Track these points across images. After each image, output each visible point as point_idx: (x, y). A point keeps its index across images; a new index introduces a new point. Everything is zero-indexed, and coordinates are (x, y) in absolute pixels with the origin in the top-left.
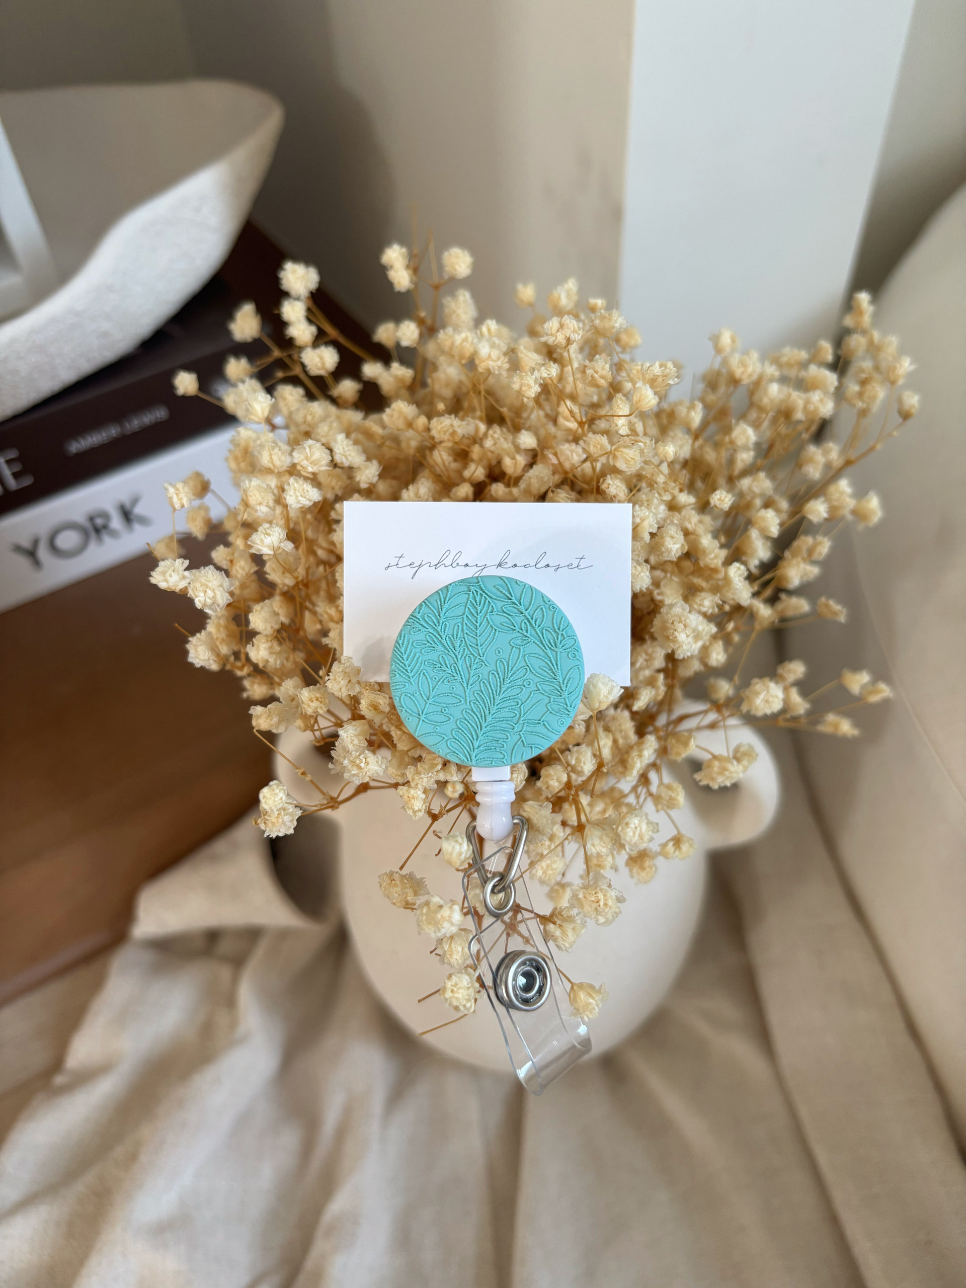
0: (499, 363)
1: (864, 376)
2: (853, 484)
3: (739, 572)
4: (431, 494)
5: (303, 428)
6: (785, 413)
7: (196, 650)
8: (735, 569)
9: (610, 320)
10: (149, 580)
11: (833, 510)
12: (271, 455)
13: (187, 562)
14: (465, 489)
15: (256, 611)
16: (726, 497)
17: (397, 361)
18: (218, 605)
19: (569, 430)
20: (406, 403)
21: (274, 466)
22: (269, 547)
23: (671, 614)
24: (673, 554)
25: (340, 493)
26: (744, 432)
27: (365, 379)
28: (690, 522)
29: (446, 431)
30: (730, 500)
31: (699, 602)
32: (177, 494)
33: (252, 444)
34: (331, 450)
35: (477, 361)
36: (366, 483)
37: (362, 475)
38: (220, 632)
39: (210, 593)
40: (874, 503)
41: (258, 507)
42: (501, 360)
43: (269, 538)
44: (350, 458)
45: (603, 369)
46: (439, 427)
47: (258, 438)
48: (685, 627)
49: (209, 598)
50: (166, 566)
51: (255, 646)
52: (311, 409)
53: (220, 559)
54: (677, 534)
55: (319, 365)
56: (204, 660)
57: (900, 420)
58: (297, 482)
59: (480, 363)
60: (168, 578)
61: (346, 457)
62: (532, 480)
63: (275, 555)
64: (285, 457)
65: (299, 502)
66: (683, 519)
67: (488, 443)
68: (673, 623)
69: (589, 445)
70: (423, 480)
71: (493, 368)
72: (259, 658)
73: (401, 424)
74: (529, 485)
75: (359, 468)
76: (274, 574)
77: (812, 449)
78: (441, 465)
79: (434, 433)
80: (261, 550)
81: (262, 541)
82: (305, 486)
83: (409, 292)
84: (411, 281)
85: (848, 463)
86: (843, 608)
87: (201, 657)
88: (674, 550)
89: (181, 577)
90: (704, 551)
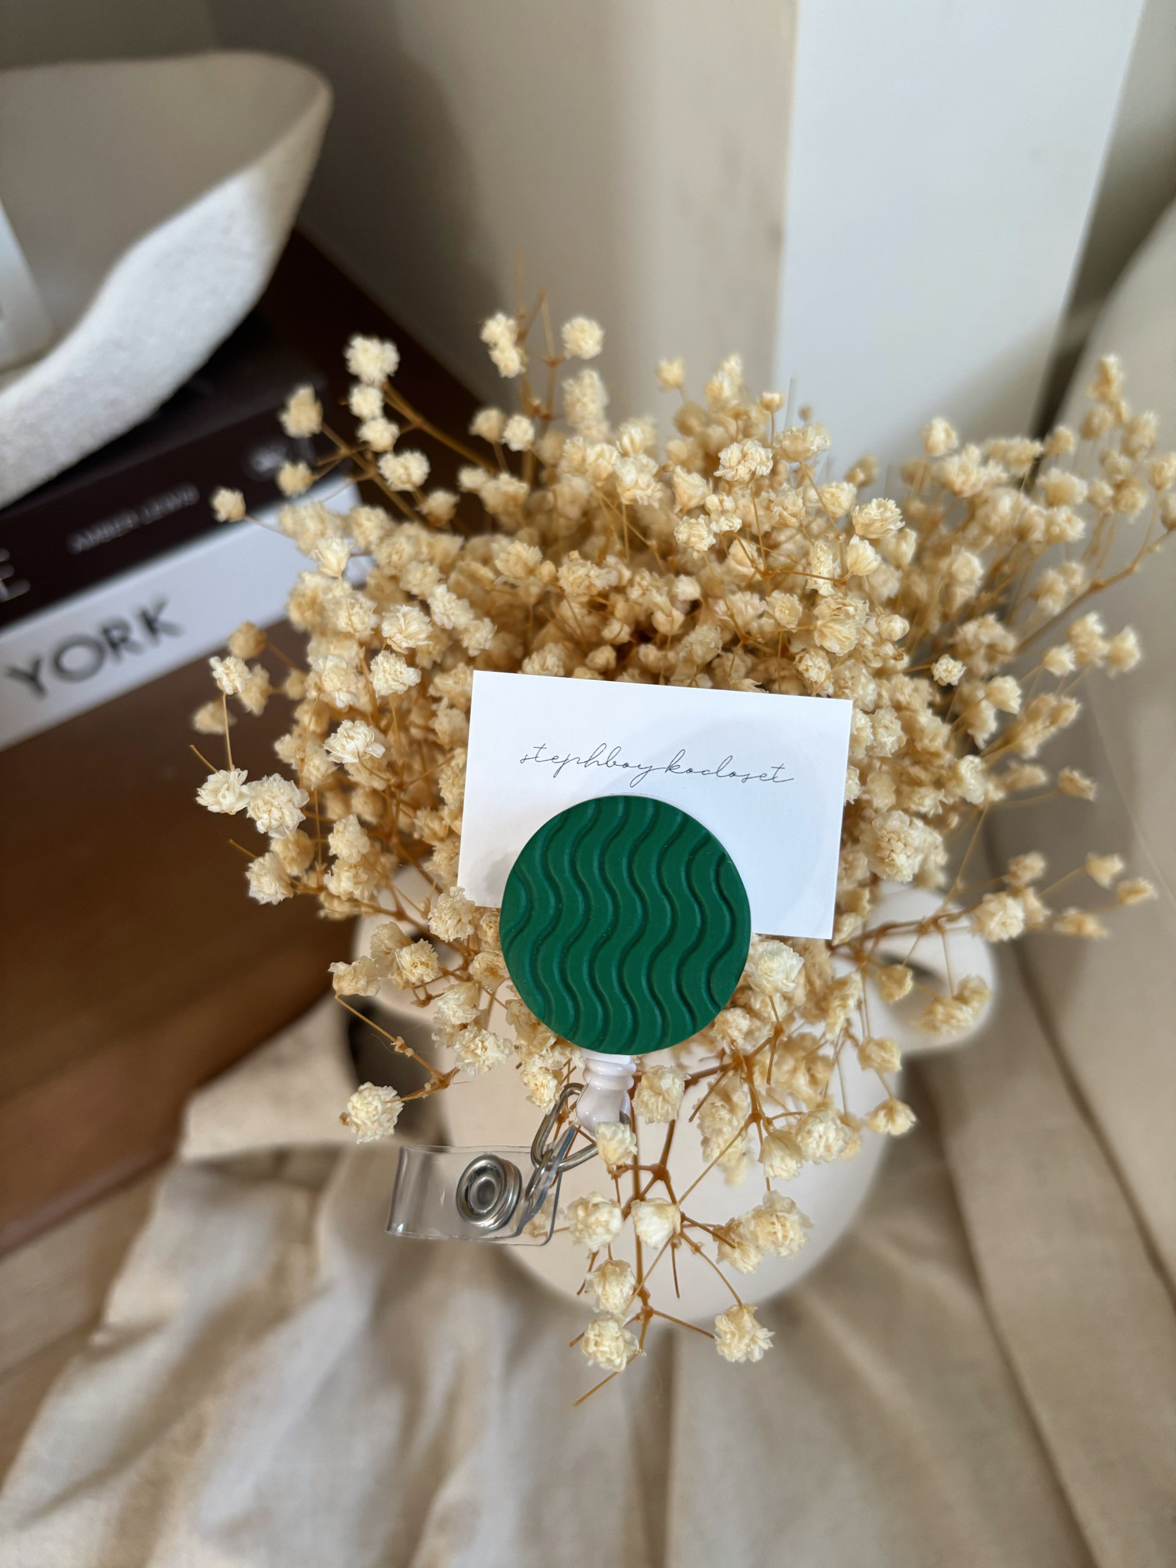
0: (649, 492)
1: (1119, 478)
2: (1105, 620)
3: (971, 765)
4: (561, 664)
5: (389, 571)
6: (1021, 533)
7: (259, 881)
8: (968, 763)
9: (804, 440)
10: (196, 801)
11: (1081, 660)
12: (350, 615)
13: (245, 773)
14: (604, 656)
15: (338, 831)
16: (954, 667)
17: (506, 472)
18: (287, 827)
19: (743, 577)
20: (525, 545)
21: (355, 630)
22: (353, 754)
23: (885, 829)
24: (887, 749)
25: (439, 660)
26: (968, 563)
27: (463, 490)
28: (903, 693)
29: (581, 583)
30: (960, 671)
31: (917, 801)
32: (227, 674)
33: (321, 597)
34: (425, 607)
35: (619, 490)
36: (476, 649)
37: (470, 639)
38: (289, 850)
39: (276, 814)
40: (1130, 642)
41: (336, 695)
42: (652, 487)
43: (352, 742)
44: (453, 618)
45: (794, 503)
46: (571, 579)
47: (328, 590)
48: (905, 845)
49: (276, 820)
50: (217, 781)
51: (335, 875)
52: (397, 546)
53: (286, 753)
54: (892, 723)
55: (404, 477)
56: (269, 895)
57: (1165, 531)
58: (387, 661)
59: (624, 493)
60: (222, 800)
61: (448, 617)
62: (694, 647)
63: (361, 762)
64: (369, 616)
65: (390, 687)
66: (893, 691)
67: (635, 593)
68: (889, 840)
69: (774, 608)
70: (550, 646)
71: (642, 498)
72: (342, 890)
73: (519, 571)
74: (690, 653)
75: (466, 630)
76: (358, 776)
77: (1051, 575)
78: (572, 622)
79: (562, 583)
80: (343, 758)
81: (343, 747)
82: (398, 667)
83: (520, 376)
84: (522, 363)
85: (1095, 588)
86: (1093, 782)
87: (266, 890)
88: (889, 746)
89: (237, 796)
90: (922, 731)
